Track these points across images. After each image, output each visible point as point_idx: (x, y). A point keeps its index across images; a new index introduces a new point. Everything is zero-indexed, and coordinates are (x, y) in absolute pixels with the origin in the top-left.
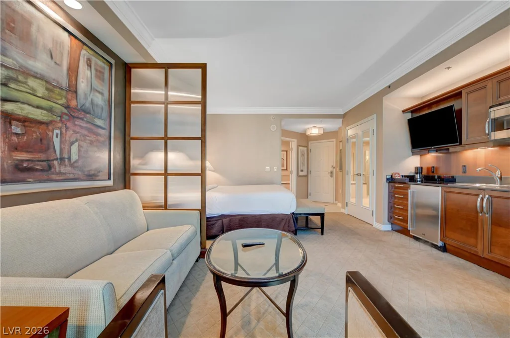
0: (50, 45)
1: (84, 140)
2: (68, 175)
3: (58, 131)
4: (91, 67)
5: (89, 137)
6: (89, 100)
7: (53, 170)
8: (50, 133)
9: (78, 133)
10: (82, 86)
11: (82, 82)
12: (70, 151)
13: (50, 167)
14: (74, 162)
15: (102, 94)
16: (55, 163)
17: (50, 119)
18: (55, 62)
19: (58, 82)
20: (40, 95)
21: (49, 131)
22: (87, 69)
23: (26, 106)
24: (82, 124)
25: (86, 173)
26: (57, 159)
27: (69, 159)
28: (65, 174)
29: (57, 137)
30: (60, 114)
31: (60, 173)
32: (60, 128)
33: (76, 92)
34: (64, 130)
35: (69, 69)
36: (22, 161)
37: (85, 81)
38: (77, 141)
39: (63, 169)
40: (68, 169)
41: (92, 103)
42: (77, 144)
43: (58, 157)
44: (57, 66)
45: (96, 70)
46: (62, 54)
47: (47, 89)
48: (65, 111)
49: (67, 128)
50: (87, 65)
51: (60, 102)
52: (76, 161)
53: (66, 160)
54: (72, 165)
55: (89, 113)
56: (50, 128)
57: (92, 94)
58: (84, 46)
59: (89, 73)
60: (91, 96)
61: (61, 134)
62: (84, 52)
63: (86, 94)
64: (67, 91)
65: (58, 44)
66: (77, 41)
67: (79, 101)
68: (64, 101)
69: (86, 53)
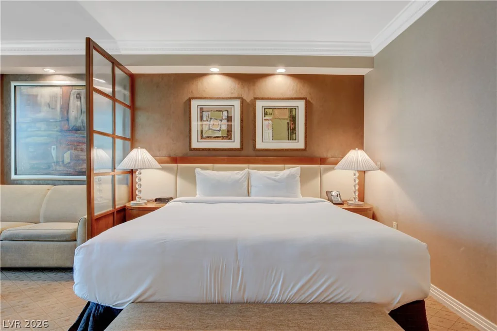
0: (48, 100)
2: (62, 172)
3: (55, 147)
4: (80, 98)
5: (79, 146)
6: (80, 121)
7: (51, 169)
8: (49, 149)
9: (69, 145)
10: (73, 114)
11: (73, 111)
12: (63, 157)
13: (49, 167)
14: (67, 164)
16: (53, 164)
17: (49, 141)
18: (52, 108)
19: (53, 119)
20: (43, 130)
22: (77, 101)
23: (36, 138)
24: (72, 139)
25: (77, 170)
26: (54, 162)
27: (63, 161)
28: (60, 170)
29: (54, 149)
30: (56, 137)
31: (56, 170)
32: (56, 145)
33: (68, 120)
35: (61, 109)
36: (34, 164)
37: (76, 111)
38: (69, 150)
39: (58, 168)
40: (62, 168)
41: (83, 122)
42: (69, 152)
44: (53, 110)
46: (56, 101)
47: (47, 125)
48: (59, 134)
49: (61, 143)
50: (77, 98)
51: (55, 130)
52: (69, 163)
53: (61, 163)
54: (65, 166)
55: (79, 130)
56: (49, 145)
57: (82, 116)
58: (74, 87)
59: (79, 103)
60: (81, 118)
61: (57, 147)
62: (74, 91)
63: (76, 119)
64: (60, 121)
65: (54, 97)
66: (68, 87)
67: (70, 125)
68: (59, 128)
69: (75, 91)
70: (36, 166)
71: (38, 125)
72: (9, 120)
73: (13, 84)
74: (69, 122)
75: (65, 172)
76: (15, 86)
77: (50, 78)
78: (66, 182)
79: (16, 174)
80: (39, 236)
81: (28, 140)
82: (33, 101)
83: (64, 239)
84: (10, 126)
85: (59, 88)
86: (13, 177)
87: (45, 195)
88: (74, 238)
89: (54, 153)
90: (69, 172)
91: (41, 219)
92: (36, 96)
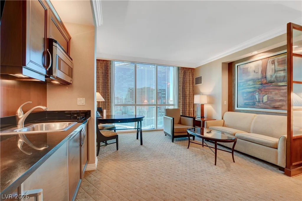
0: (254, 69)
1: (271, 94)
2: (262, 107)
3: (258, 93)
4: (274, 63)
5: (274, 92)
6: (274, 77)
7: (255, 105)
8: (255, 94)
9: (267, 92)
10: (269, 73)
11: (269, 72)
12: (263, 99)
13: (254, 104)
15: (284, 70)
16: (256, 103)
17: (254, 90)
18: (256, 73)
19: (257, 78)
20: (251, 85)
21: (254, 93)
22: (272, 65)
23: (247, 89)
24: (269, 88)
25: (272, 106)
26: (257, 102)
27: (263, 101)
28: (260, 106)
29: (257, 95)
30: (258, 88)
31: (258, 106)
32: (258, 92)
33: (266, 77)
34: (260, 92)
35: (262, 72)
36: (246, 102)
37: (271, 71)
38: (266, 94)
39: (259, 105)
40: (262, 105)
41: (276, 77)
42: (266, 96)
43: (258, 100)
44: (257, 73)
45: (278, 62)
46: (258, 68)
47: (253, 82)
48: (261, 86)
49: (261, 91)
50: (272, 63)
51: (258, 84)
52: (266, 102)
53: (261, 102)
54: (264, 103)
55: (273, 83)
56: (255, 93)
57: (276, 74)
58: (270, 58)
59: (273, 66)
60: (275, 75)
61: (259, 93)
62: (269, 60)
63: (271, 76)
64: (261, 79)
65: (257, 67)
66: (265, 59)
67: (267, 80)
68: (260, 83)
69: (271, 60)
70: (247, 103)
71: (249, 83)
72: (235, 83)
73: (236, 65)
74: (267, 78)
75: (264, 107)
76: (237, 66)
77: (255, 57)
78: (264, 113)
79: (237, 107)
80: (254, 140)
81: (243, 91)
82: (246, 72)
83: (269, 146)
84: (235, 85)
85: (260, 61)
86: (236, 108)
87: (253, 119)
88: (276, 147)
89: (257, 97)
90: (266, 107)
91: (251, 131)
92: (247, 68)
